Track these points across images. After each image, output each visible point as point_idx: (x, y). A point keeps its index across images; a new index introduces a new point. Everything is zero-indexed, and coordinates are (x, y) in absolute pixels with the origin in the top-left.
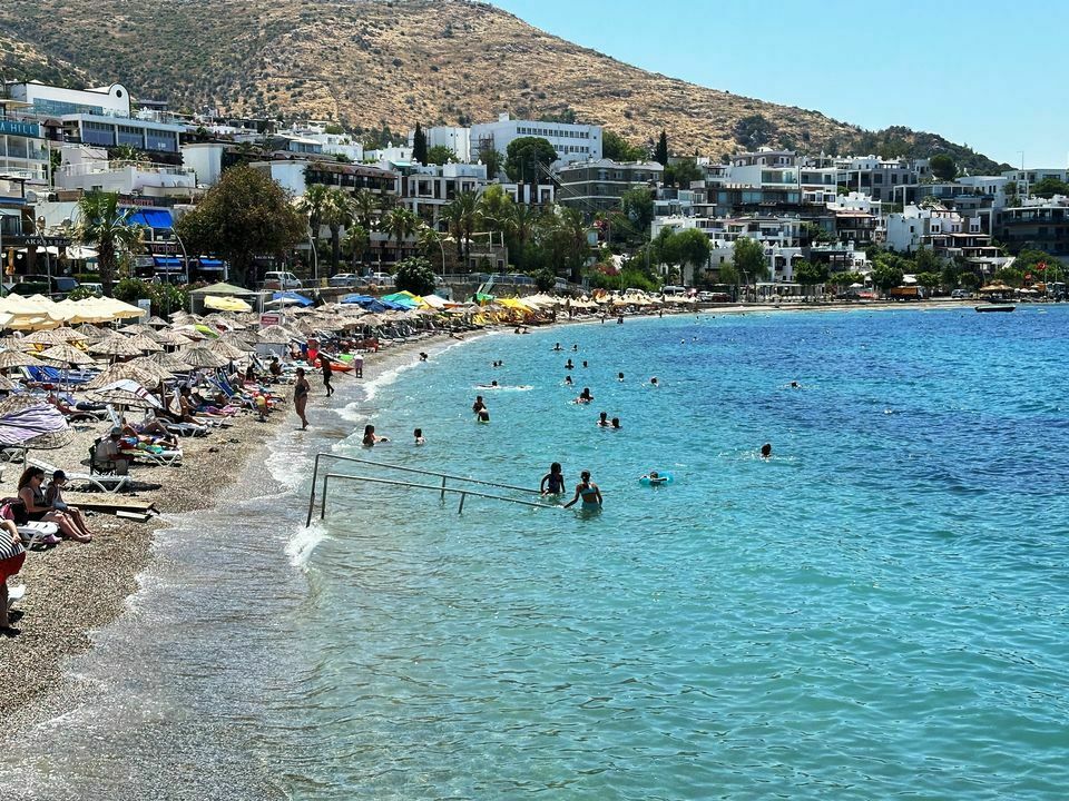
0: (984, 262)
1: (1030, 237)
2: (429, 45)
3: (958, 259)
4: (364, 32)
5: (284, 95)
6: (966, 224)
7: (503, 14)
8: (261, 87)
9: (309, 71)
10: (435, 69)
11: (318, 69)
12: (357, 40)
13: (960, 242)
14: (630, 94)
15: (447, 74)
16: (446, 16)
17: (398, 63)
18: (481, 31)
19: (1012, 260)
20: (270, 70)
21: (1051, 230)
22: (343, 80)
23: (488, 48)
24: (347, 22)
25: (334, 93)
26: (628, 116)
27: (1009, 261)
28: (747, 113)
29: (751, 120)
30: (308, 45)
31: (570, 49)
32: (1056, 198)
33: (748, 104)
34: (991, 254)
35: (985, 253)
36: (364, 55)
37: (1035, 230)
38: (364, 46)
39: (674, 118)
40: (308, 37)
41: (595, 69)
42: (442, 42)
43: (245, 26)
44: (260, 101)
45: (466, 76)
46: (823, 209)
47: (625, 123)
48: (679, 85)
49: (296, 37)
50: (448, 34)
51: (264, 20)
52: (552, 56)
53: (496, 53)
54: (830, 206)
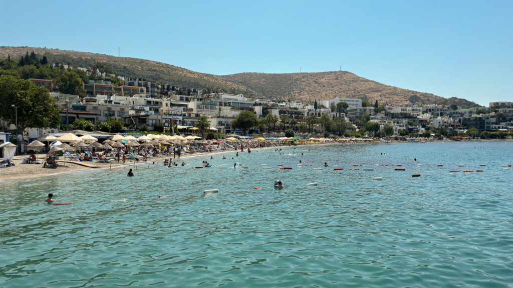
0: (459, 131)
1: (472, 124)
2: (332, 82)
3: (451, 130)
4: (317, 79)
5: (297, 95)
6: (454, 121)
7: (351, 73)
8: (292, 93)
9: (303, 89)
10: (333, 87)
11: (305, 88)
12: (315, 81)
13: (452, 126)
14: (381, 91)
15: (336, 88)
16: (337, 74)
17: (324, 86)
18: (345, 78)
19: (466, 130)
20: (294, 89)
21: (478, 123)
22: (311, 91)
23: (346, 82)
24: (313, 77)
25: (308, 94)
26: (381, 96)
27: (465, 131)
28: (413, 95)
29: (413, 96)
30: (303, 83)
31: (367, 81)
32: (481, 114)
33: (413, 92)
34: (461, 129)
35: (459, 129)
36: (316, 85)
37: (474, 123)
38: (316, 83)
39: (393, 96)
40: (303, 82)
41: (373, 85)
42: (335, 81)
43: (290, 80)
44: (291, 96)
45: (340, 89)
46: (416, 118)
47: (380, 98)
48: (395, 88)
49: (301, 82)
50: (337, 79)
51: (294, 78)
52: (362, 83)
53: (348, 83)
54: (418, 117)
